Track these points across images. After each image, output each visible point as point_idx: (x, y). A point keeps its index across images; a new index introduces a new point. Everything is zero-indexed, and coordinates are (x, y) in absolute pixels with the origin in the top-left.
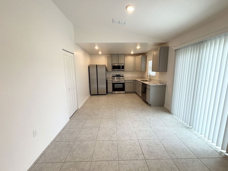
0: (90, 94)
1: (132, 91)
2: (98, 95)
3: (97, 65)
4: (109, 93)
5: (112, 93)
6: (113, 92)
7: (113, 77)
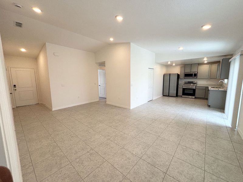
0: (162, 95)
1: (204, 97)
2: (169, 96)
3: (170, 74)
4: (179, 97)
5: (181, 97)
6: (183, 96)
7: (185, 83)
